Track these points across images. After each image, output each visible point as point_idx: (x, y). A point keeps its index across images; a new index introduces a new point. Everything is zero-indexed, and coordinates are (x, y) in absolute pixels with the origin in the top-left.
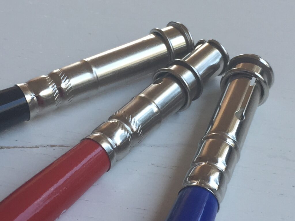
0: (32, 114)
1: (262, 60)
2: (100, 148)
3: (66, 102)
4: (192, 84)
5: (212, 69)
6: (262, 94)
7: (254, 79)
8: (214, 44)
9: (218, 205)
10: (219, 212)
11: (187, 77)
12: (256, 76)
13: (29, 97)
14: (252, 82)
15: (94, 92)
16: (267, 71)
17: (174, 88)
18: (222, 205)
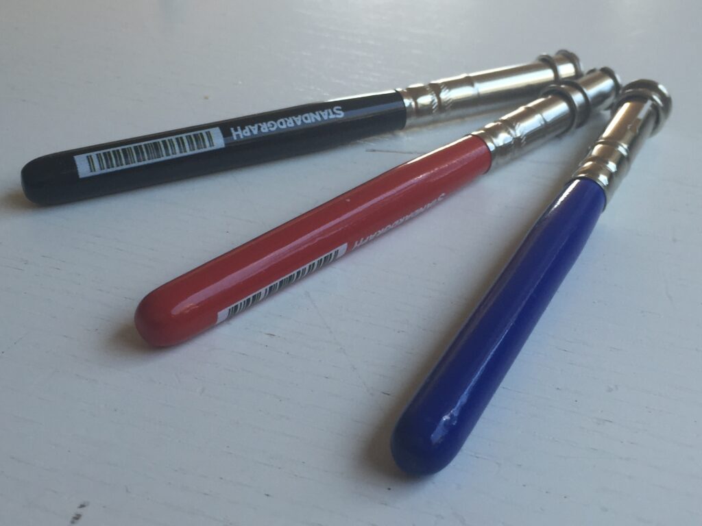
0: (408, 122)
1: (661, 87)
2: (484, 147)
3: (443, 116)
4: (581, 106)
5: (602, 97)
6: (657, 122)
7: (649, 103)
8: (607, 73)
9: (605, 206)
10: (605, 211)
11: (578, 98)
12: (653, 100)
13: (407, 102)
14: (647, 106)
15: (471, 110)
16: (666, 100)
17: (561, 108)
18: (608, 206)
